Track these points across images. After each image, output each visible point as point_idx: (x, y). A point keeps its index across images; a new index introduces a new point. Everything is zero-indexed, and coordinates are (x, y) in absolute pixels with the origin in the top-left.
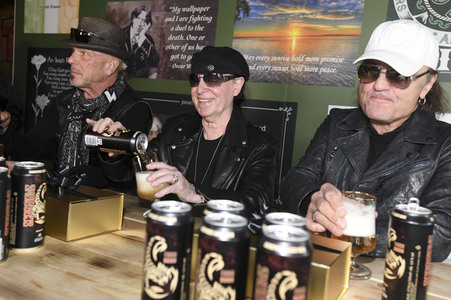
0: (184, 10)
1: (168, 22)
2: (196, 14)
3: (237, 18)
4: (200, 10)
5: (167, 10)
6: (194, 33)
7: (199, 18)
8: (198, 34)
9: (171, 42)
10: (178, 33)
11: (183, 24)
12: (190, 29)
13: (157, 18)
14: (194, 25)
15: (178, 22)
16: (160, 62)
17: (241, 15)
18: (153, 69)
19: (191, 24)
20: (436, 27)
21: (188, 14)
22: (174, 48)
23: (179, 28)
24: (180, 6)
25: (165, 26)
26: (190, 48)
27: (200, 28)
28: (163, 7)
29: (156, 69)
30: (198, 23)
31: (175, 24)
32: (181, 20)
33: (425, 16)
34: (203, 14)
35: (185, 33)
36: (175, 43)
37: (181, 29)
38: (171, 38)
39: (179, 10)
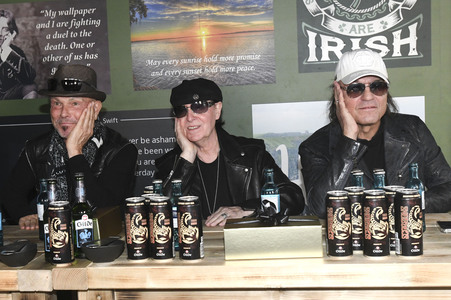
0: (61, 13)
1: (41, 29)
2: (79, 17)
3: (132, 19)
4: (83, 12)
5: (37, 14)
6: (79, 40)
7: (83, 22)
8: (86, 40)
9: (49, 53)
10: (58, 41)
11: (62, 30)
12: (74, 35)
13: (24, 24)
14: (78, 31)
15: (56, 28)
16: (37, 77)
17: (137, 15)
18: (28, 88)
19: (74, 29)
20: (343, 19)
21: (69, 18)
22: (54, 59)
23: (57, 36)
24: (56, 9)
25: (37, 34)
26: (76, 58)
27: (86, 34)
28: (31, 11)
29: (33, 87)
30: (82, 28)
31: (52, 31)
32: (59, 25)
33: (332, 8)
34: (87, 17)
35: (68, 41)
36: (55, 53)
37: (60, 36)
38: (48, 48)
39: (54, 14)
